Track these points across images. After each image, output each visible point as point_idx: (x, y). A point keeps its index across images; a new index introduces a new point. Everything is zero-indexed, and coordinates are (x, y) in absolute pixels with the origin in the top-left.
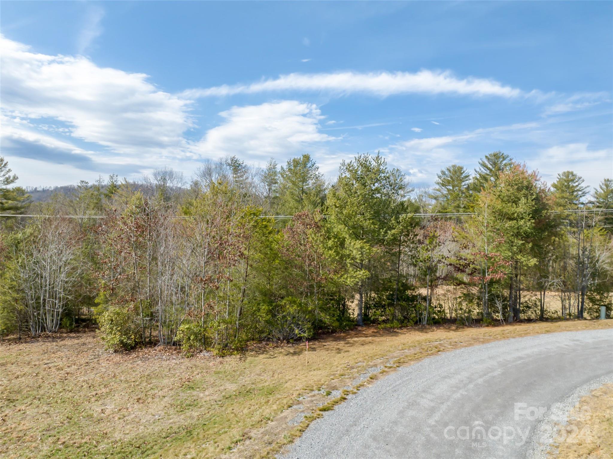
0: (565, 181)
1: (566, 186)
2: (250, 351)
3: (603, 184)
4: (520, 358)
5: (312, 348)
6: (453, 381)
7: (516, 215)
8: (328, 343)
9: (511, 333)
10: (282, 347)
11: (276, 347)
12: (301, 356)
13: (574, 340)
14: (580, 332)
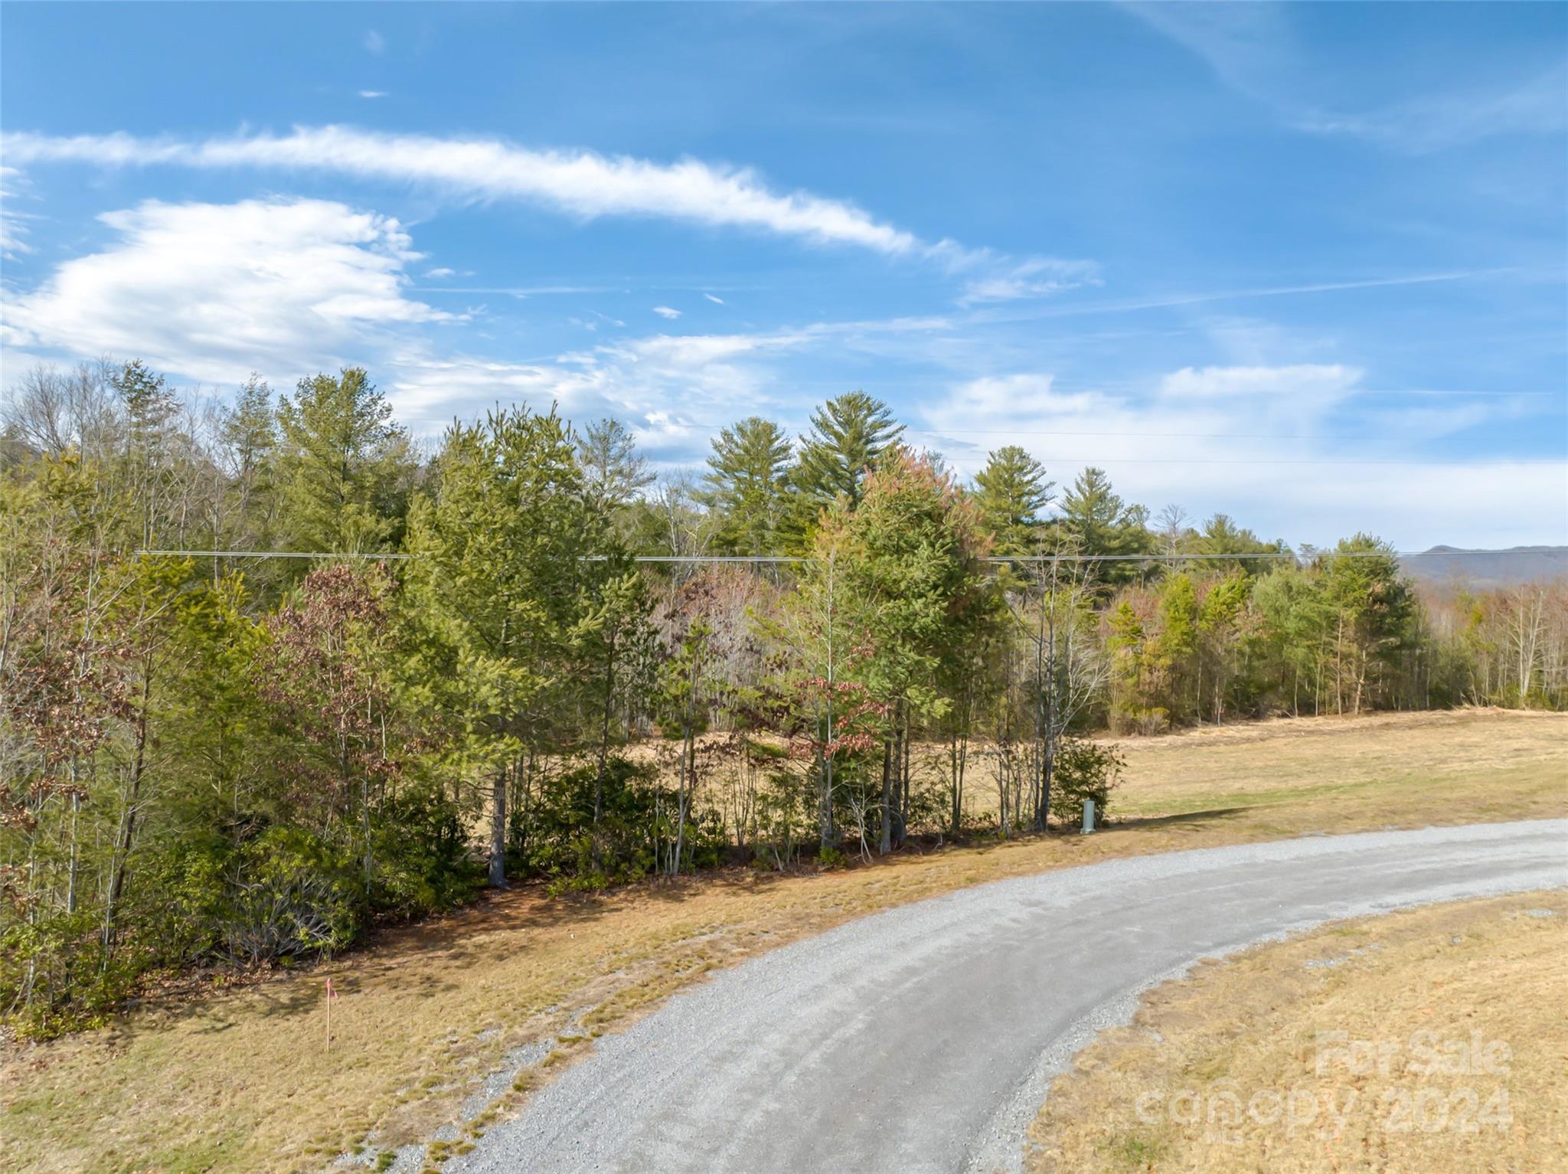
0: (1005, 469)
1: (1005, 481)
2: (148, 1010)
3: (1083, 479)
4: (911, 971)
5: (350, 983)
6: (741, 1071)
7: (903, 585)
8: (400, 960)
9: (887, 892)
10: (255, 984)
11: (235, 985)
12: (312, 1013)
13: (1031, 904)
14: (1043, 877)
